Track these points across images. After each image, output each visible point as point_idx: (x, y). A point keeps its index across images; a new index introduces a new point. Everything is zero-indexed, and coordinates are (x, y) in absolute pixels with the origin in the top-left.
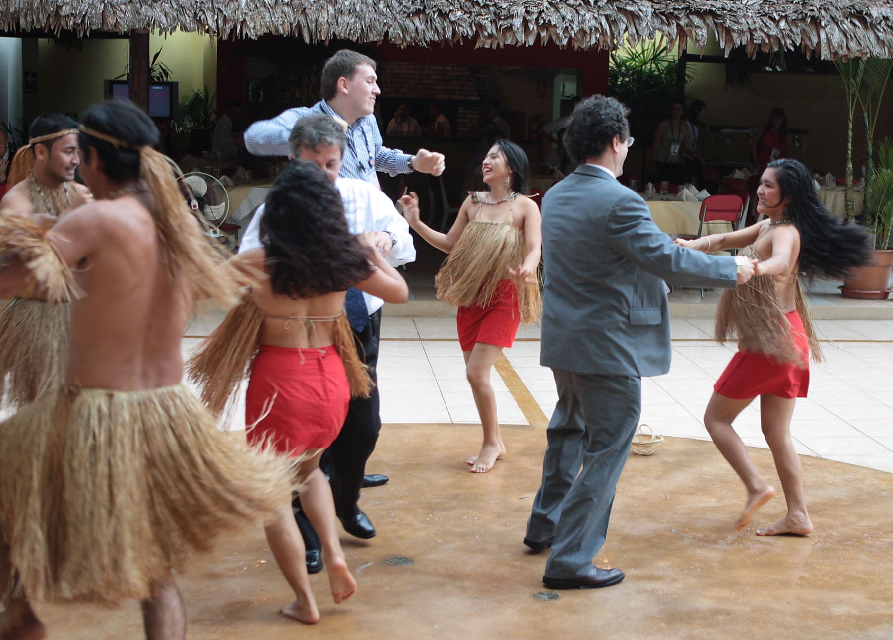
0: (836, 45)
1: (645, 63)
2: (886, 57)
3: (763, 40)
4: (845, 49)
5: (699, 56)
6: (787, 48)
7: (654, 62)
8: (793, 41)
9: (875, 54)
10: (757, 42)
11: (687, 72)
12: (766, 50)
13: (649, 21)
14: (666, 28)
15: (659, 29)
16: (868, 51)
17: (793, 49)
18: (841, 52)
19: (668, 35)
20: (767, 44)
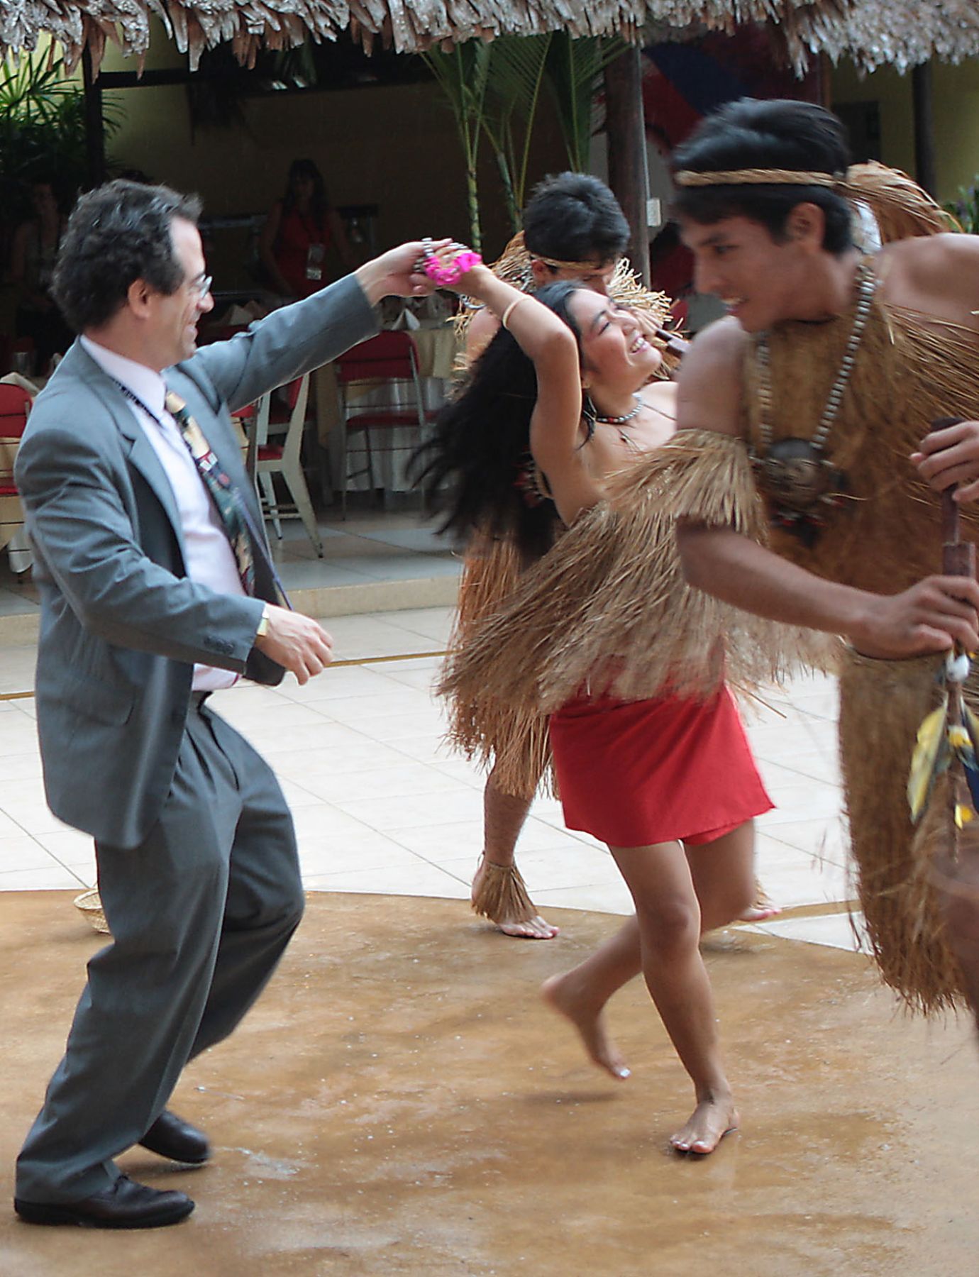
0: (425, 18)
1: (15, 103)
2: (534, 33)
3: (268, 25)
4: (445, 25)
5: (135, 73)
6: (322, 37)
7: (34, 98)
8: (332, 21)
9: (510, 27)
10: (257, 32)
11: (105, 114)
12: (276, 45)
13: (21, 12)
14: (58, 23)
15: (44, 28)
16: (495, 23)
17: (333, 38)
18: (438, 33)
19: (65, 38)
20: (277, 32)
